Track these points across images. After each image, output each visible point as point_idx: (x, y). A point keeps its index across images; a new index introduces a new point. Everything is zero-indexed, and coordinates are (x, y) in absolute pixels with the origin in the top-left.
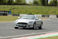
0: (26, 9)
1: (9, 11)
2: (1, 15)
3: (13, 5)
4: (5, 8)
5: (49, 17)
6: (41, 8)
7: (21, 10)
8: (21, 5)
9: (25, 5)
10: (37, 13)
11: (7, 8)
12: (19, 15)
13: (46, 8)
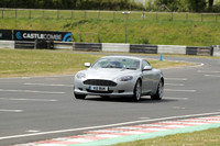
0: (126, 26)
1: (64, 30)
2: (32, 48)
3: (81, 8)
4: (48, 19)
5: (215, 53)
6: (185, 22)
7: (109, 26)
8: (111, 9)
9: (128, 8)
10: (171, 41)
11: (58, 19)
12: (99, 48)
13: (205, 20)
